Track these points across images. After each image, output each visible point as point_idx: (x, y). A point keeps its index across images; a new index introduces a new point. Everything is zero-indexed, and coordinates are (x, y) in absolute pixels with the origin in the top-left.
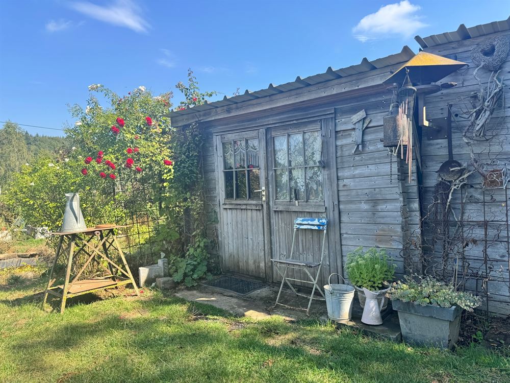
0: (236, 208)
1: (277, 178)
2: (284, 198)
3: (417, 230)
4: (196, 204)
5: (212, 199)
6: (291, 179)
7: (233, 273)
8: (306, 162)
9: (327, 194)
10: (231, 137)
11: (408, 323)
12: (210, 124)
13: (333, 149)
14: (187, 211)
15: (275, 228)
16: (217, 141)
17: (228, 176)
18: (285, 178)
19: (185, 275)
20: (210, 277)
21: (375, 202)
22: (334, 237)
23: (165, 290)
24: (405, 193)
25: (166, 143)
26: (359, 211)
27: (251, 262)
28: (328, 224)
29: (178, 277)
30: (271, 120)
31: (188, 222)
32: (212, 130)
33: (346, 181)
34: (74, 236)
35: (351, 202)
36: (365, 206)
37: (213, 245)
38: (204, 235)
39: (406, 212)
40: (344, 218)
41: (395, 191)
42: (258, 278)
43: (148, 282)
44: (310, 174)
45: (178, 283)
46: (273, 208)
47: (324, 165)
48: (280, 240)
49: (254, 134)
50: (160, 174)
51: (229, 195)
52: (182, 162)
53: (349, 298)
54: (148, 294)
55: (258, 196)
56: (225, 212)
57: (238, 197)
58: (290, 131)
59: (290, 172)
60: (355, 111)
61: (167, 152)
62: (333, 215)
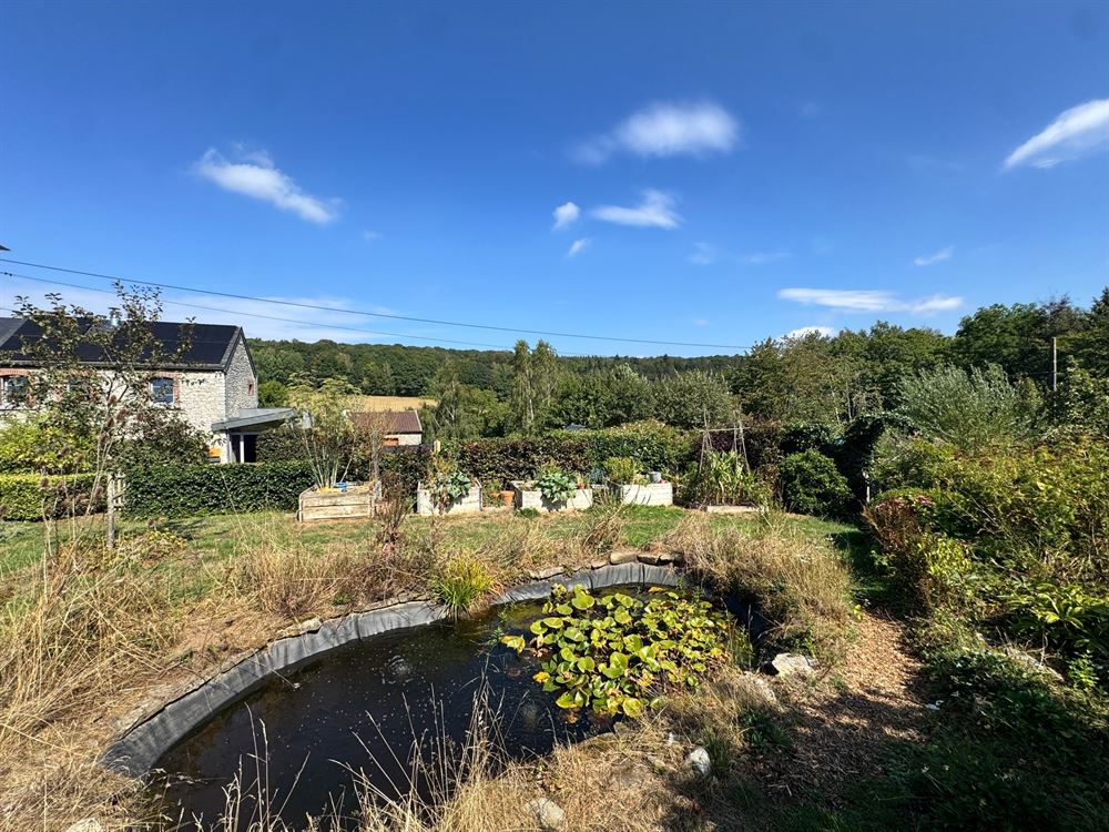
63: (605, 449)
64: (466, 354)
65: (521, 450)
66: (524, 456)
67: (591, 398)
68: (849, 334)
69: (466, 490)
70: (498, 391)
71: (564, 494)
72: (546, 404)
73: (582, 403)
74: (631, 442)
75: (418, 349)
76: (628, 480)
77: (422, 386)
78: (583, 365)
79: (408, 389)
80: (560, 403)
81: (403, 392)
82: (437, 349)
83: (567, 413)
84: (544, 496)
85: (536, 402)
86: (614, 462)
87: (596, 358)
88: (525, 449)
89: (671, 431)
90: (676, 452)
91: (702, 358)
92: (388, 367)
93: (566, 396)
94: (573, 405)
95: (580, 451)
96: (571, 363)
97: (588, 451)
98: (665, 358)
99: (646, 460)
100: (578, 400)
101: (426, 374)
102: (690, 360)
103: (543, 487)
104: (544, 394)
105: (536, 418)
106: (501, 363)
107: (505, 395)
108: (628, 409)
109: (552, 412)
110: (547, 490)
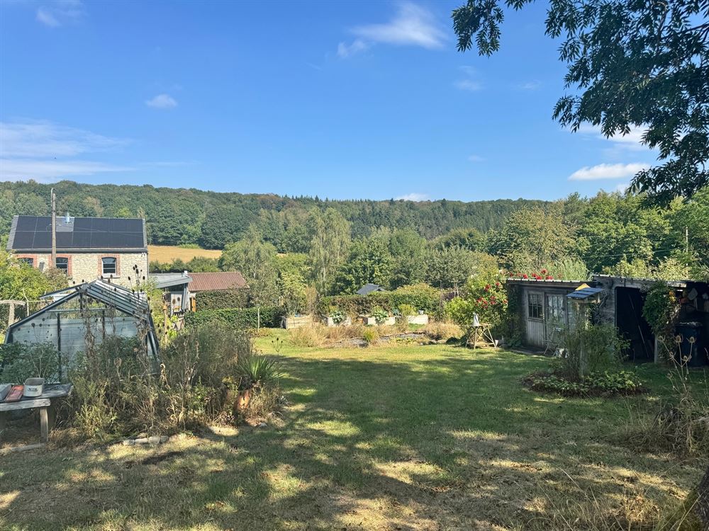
0: (533, 321)
1: (548, 311)
2: (550, 319)
4: (517, 318)
5: (523, 316)
6: (553, 312)
7: (531, 346)
8: (558, 307)
9: (565, 319)
10: (531, 292)
12: (523, 287)
13: (566, 304)
15: (547, 330)
16: (526, 292)
17: (530, 307)
18: (551, 312)
19: (512, 344)
20: (522, 346)
23: (505, 348)
25: (504, 293)
27: (538, 342)
29: (510, 345)
30: (546, 289)
31: (513, 325)
32: (524, 289)
34: (476, 327)
37: (524, 334)
38: (520, 330)
42: (540, 348)
43: (498, 345)
44: (560, 311)
45: (510, 347)
46: (547, 322)
47: (564, 309)
49: (540, 293)
50: (503, 306)
51: (530, 315)
52: (511, 301)
54: (499, 349)
55: (541, 317)
56: (528, 322)
57: (534, 316)
58: (553, 295)
59: (553, 310)
61: (505, 297)
62: (566, 327)
63: (398, 301)
64: (227, 198)
67: (376, 258)
68: (605, 194)
71: (384, 318)
73: (368, 263)
74: (410, 297)
75: (171, 191)
76: (408, 313)
77: (181, 234)
79: (167, 237)
81: (160, 240)
82: (195, 191)
83: (356, 271)
84: (377, 320)
85: (328, 262)
86: (403, 306)
87: (370, 203)
89: (432, 290)
90: (433, 302)
91: (483, 203)
92: (143, 213)
93: (354, 256)
94: (361, 264)
95: (387, 302)
97: (390, 302)
98: (444, 203)
99: (418, 306)
100: (364, 259)
101: (186, 221)
102: (470, 205)
103: (375, 316)
104: (335, 254)
105: (328, 275)
106: (269, 208)
108: (408, 274)
109: (343, 270)
110: (378, 317)
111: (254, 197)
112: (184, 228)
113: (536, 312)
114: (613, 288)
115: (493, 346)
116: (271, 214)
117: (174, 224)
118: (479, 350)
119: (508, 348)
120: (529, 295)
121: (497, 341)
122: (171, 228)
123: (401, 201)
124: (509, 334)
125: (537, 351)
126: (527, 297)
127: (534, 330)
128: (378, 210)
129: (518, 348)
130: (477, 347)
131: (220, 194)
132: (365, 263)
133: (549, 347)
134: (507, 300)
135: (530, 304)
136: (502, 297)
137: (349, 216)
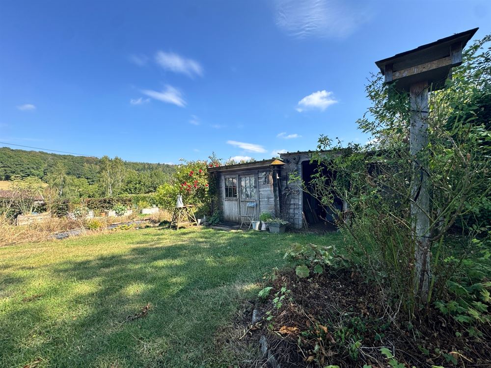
0: (229, 200)
1: (242, 190)
2: (244, 197)
3: (279, 206)
4: (216, 199)
5: (221, 197)
6: (246, 191)
7: (228, 222)
8: (250, 186)
9: (256, 196)
10: (227, 176)
11: (272, 229)
12: (221, 172)
13: (257, 182)
14: (212, 201)
15: (241, 206)
16: (223, 178)
17: (226, 189)
18: (244, 191)
19: (212, 222)
20: (220, 223)
21: (269, 198)
22: (258, 208)
23: (206, 226)
24: (275, 196)
25: (206, 179)
26: (264, 201)
27: (234, 217)
28: (256, 204)
29: (210, 222)
30: (240, 172)
31: (213, 205)
32: (221, 174)
33: (261, 192)
34: (180, 208)
35: (262, 198)
36: (266, 199)
37: (221, 213)
38: (218, 209)
39: (275, 201)
40: (261, 203)
41: (273, 196)
42: (236, 223)
43: (201, 224)
44: (251, 189)
45: (210, 224)
46: (241, 200)
47: (255, 187)
48: (243, 210)
49: (234, 176)
50: (204, 189)
51: (227, 196)
52: (211, 185)
53: (258, 223)
54: (201, 227)
55: (236, 196)
56: (225, 202)
57: (230, 196)
58: (246, 176)
59: (246, 189)
60: (263, 172)
61: (206, 182)
62: (258, 202)
65: (108, 201)
66: (109, 203)
67: (142, 183)
69: (88, 212)
70: (87, 179)
71: (123, 211)
72: (119, 186)
73: (138, 186)
76: (145, 208)
78: (141, 167)
80: (127, 186)
83: (130, 190)
85: (113, 185)
86: (140, 203)
87: (148, 164)
88: (109, 201)
93: (129, 182)
94: (133, 186)
96: (134, 165)
100: (136, 184)
101: (33, 168)
103: (116, 210)
104: (118, 181)
105: (113, 193)
106: (91, 163)
107: (93, 181)
109: (122, 189)
110: (117, 211)
111: (82, 158)
112: (31, 172)
113: (231, 192)
114: (300, 163)
115: (195, 225)
116: (91, 166)
117: (22, 169)
118: (183, 230)
119: (208, 226)
120: (225, 179)
121: (199, 221)
122: (21, 171)
123: (163, 164)
124: (210, 214)
125: (233, 225)
126: (224, 182)
127: (230, 208)
128: (151, 167)
129: (217, 225)
130: (180, 228)
131: (60, 155)
132: (136, 186)
133: (243, 221)
134: (208, 184)
135: (226, 186)
136: (204, 182)
137: (137, 169)
